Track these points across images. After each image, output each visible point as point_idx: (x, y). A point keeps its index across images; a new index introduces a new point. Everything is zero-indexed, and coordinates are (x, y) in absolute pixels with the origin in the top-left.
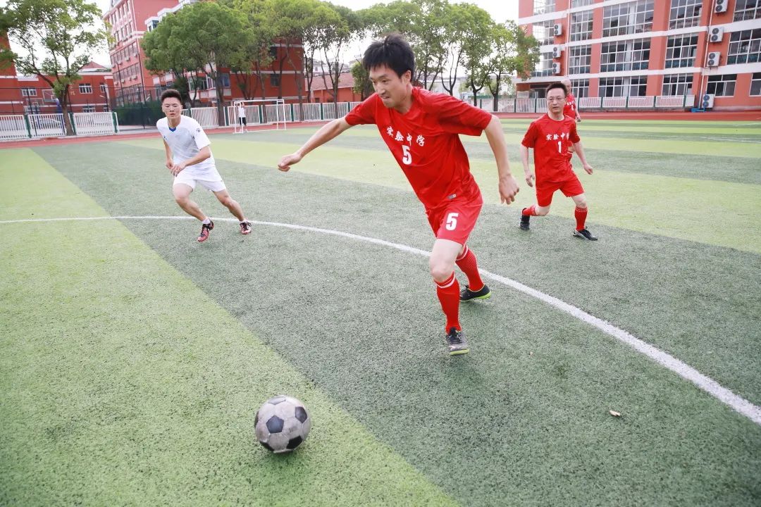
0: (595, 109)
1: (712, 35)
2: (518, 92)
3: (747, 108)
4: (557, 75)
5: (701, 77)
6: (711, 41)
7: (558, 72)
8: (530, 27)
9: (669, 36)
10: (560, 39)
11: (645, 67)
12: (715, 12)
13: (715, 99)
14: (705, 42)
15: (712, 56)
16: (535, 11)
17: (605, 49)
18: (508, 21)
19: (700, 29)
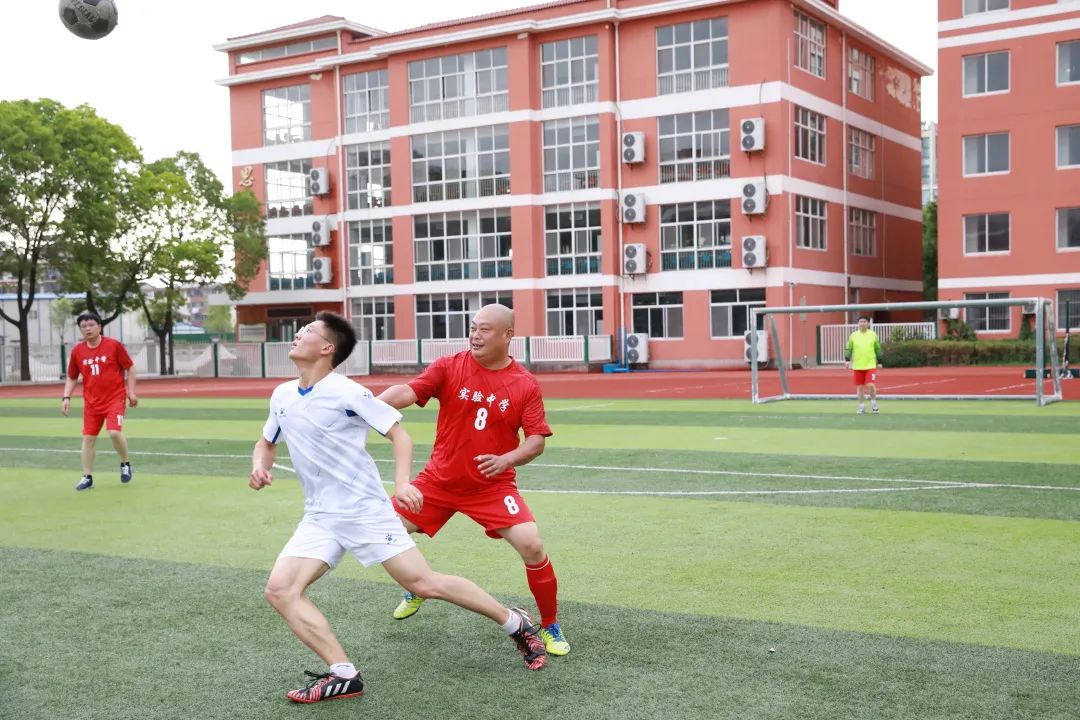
0: (406, 366)
1: (626, 208)
2: (242, 326)
3: (710, 363)
4: (326, 286)
5: (617, 296)
6: (625, 221)
7: (326, 279)
8: (259, 171)
9: (548, 207)
10: (327, 204)
11: (506, 271)
12: (624, 161)
13: (650, 346)
14: (616, 222)
15: (631, 253)
16: (271, 135)
17: (421, 230)
18: (182, 154)
19: (602, 194)
